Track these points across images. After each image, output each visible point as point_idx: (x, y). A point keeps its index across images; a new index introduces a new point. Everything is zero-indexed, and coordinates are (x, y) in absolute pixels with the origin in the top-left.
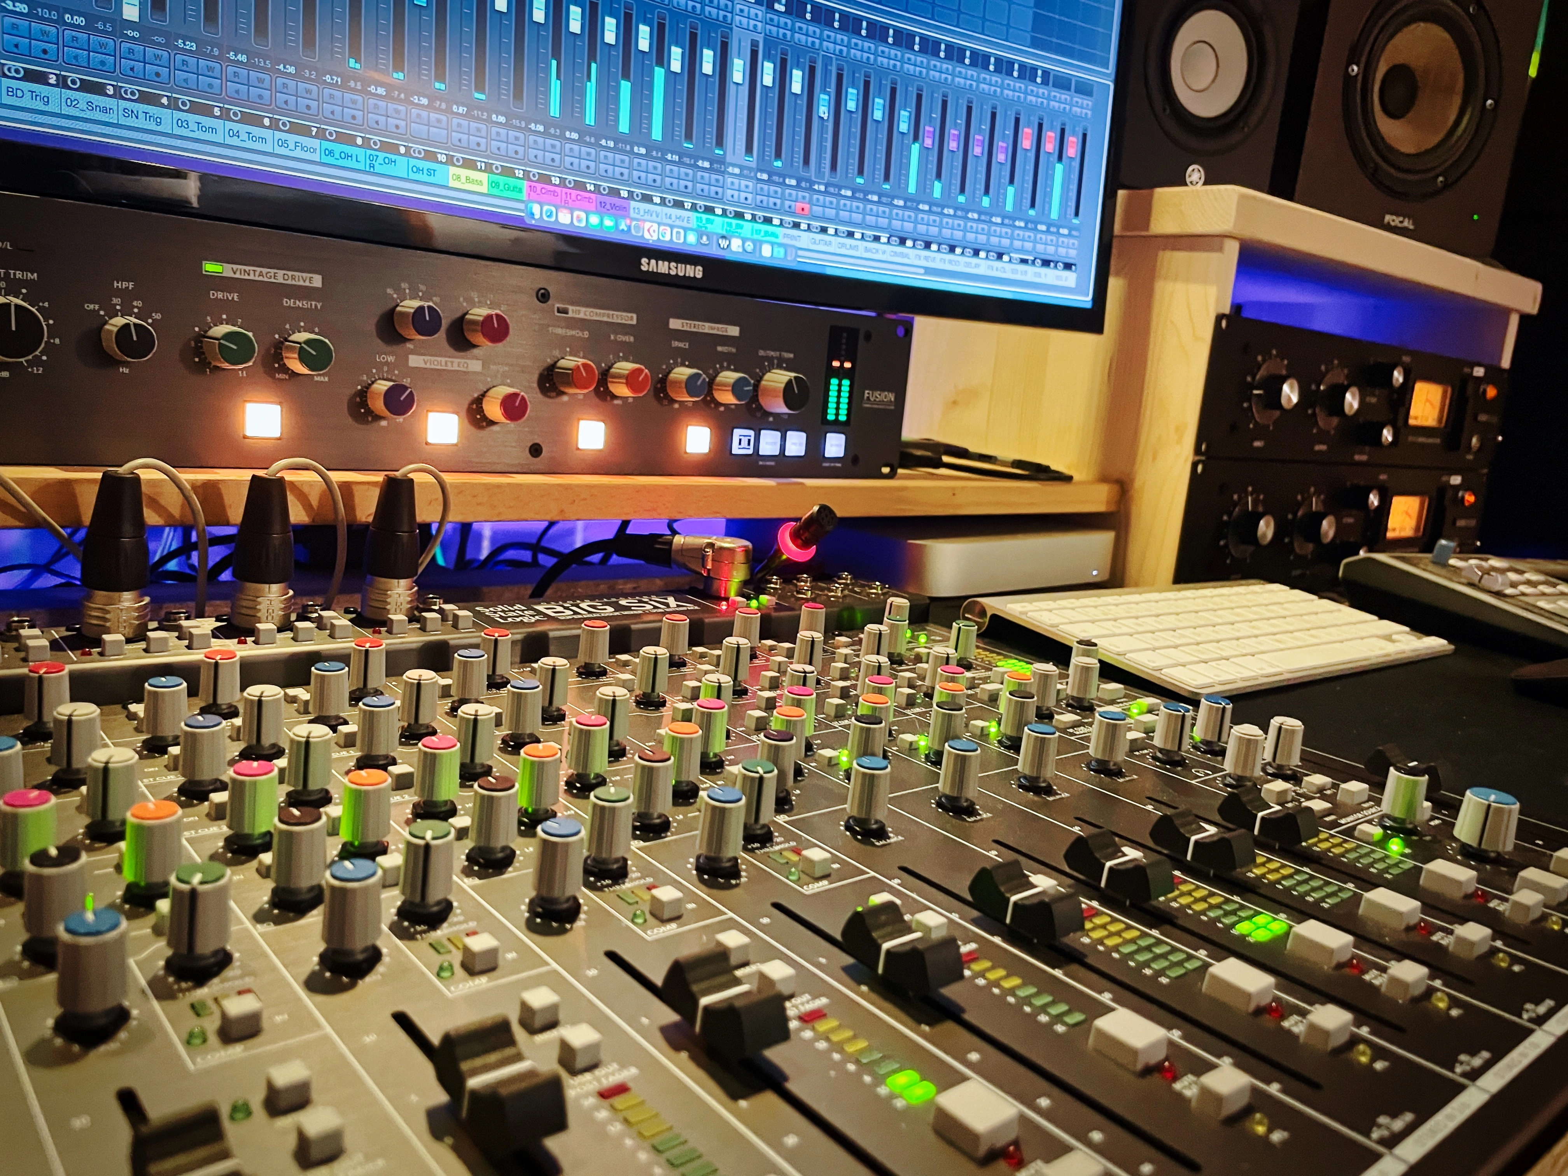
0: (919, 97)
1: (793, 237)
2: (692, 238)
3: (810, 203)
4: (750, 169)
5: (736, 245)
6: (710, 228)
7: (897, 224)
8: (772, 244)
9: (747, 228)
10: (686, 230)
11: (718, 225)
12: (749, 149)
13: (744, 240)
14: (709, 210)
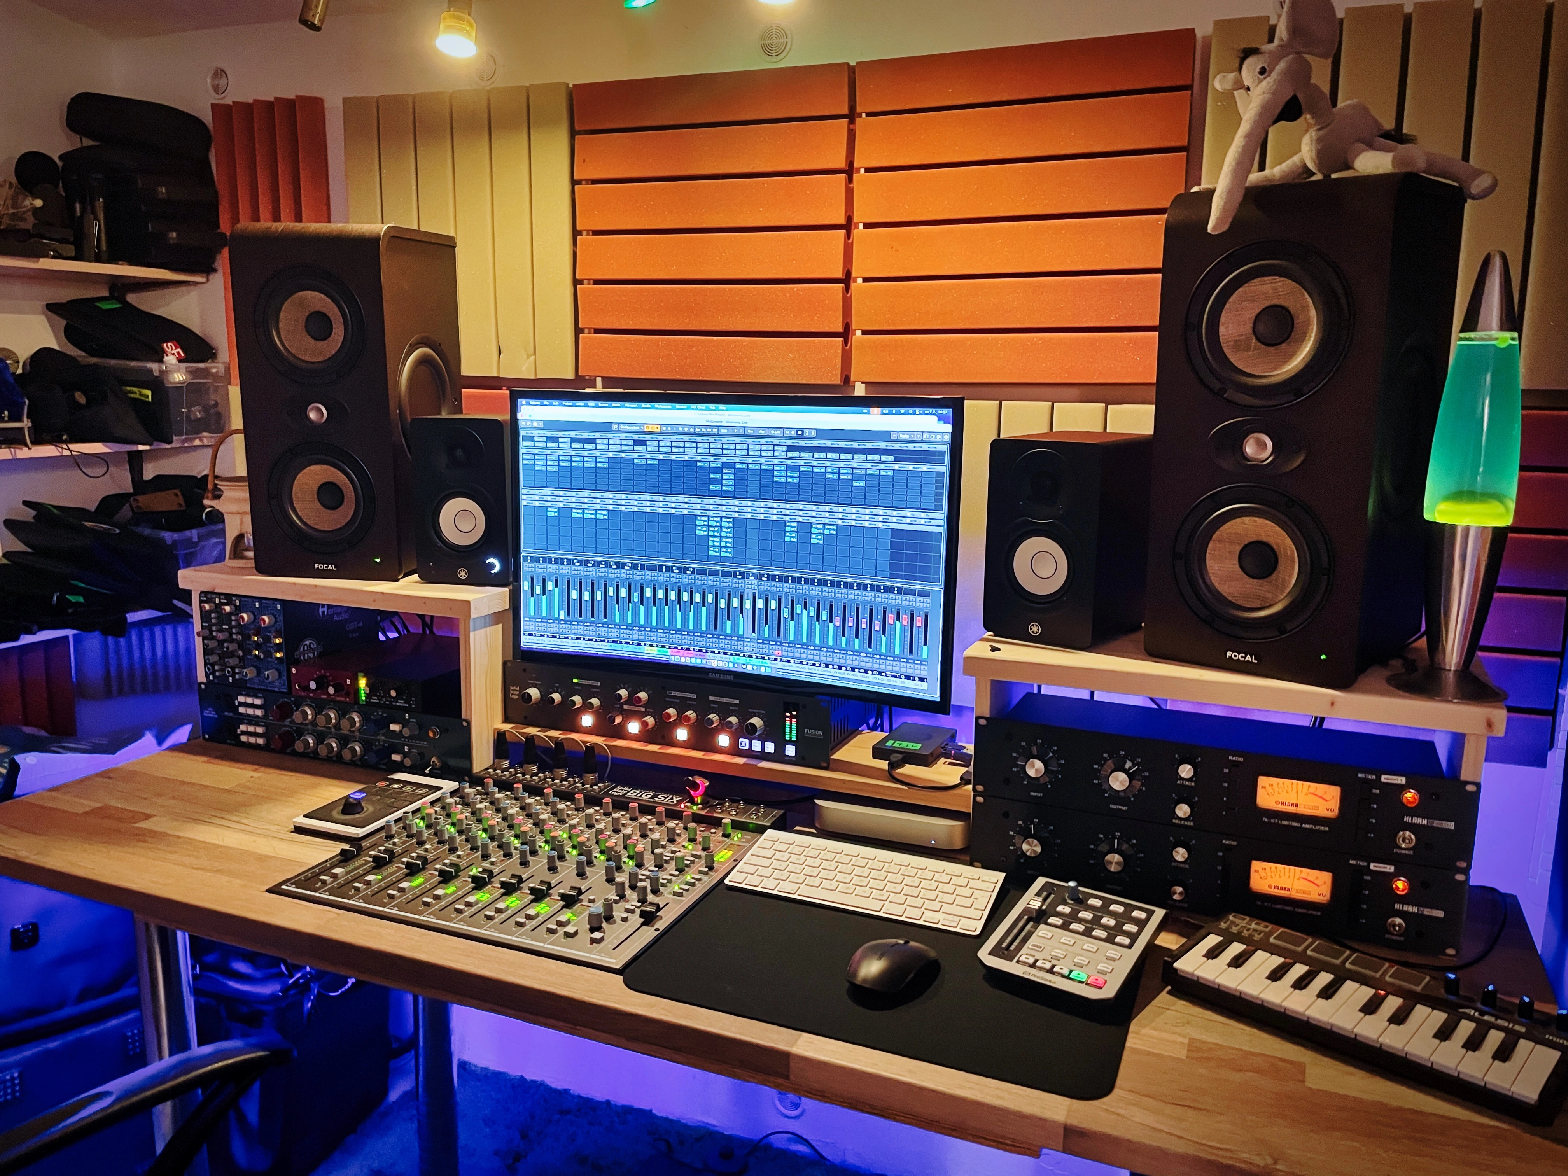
0: (831, 606)
1: (774, 664)
2: (731, 665)
3: (782, 650)
4: (754, 639)
5: (749, 667)
6: (738, 661)
7: (823, 659)
8: (765, 667)
9: (754, 661)
10: (728, 662)
11: (742, 660)
12: (754, 631)
13: (753, 665)
14: (738, 655)
